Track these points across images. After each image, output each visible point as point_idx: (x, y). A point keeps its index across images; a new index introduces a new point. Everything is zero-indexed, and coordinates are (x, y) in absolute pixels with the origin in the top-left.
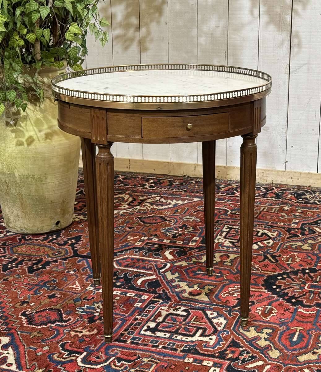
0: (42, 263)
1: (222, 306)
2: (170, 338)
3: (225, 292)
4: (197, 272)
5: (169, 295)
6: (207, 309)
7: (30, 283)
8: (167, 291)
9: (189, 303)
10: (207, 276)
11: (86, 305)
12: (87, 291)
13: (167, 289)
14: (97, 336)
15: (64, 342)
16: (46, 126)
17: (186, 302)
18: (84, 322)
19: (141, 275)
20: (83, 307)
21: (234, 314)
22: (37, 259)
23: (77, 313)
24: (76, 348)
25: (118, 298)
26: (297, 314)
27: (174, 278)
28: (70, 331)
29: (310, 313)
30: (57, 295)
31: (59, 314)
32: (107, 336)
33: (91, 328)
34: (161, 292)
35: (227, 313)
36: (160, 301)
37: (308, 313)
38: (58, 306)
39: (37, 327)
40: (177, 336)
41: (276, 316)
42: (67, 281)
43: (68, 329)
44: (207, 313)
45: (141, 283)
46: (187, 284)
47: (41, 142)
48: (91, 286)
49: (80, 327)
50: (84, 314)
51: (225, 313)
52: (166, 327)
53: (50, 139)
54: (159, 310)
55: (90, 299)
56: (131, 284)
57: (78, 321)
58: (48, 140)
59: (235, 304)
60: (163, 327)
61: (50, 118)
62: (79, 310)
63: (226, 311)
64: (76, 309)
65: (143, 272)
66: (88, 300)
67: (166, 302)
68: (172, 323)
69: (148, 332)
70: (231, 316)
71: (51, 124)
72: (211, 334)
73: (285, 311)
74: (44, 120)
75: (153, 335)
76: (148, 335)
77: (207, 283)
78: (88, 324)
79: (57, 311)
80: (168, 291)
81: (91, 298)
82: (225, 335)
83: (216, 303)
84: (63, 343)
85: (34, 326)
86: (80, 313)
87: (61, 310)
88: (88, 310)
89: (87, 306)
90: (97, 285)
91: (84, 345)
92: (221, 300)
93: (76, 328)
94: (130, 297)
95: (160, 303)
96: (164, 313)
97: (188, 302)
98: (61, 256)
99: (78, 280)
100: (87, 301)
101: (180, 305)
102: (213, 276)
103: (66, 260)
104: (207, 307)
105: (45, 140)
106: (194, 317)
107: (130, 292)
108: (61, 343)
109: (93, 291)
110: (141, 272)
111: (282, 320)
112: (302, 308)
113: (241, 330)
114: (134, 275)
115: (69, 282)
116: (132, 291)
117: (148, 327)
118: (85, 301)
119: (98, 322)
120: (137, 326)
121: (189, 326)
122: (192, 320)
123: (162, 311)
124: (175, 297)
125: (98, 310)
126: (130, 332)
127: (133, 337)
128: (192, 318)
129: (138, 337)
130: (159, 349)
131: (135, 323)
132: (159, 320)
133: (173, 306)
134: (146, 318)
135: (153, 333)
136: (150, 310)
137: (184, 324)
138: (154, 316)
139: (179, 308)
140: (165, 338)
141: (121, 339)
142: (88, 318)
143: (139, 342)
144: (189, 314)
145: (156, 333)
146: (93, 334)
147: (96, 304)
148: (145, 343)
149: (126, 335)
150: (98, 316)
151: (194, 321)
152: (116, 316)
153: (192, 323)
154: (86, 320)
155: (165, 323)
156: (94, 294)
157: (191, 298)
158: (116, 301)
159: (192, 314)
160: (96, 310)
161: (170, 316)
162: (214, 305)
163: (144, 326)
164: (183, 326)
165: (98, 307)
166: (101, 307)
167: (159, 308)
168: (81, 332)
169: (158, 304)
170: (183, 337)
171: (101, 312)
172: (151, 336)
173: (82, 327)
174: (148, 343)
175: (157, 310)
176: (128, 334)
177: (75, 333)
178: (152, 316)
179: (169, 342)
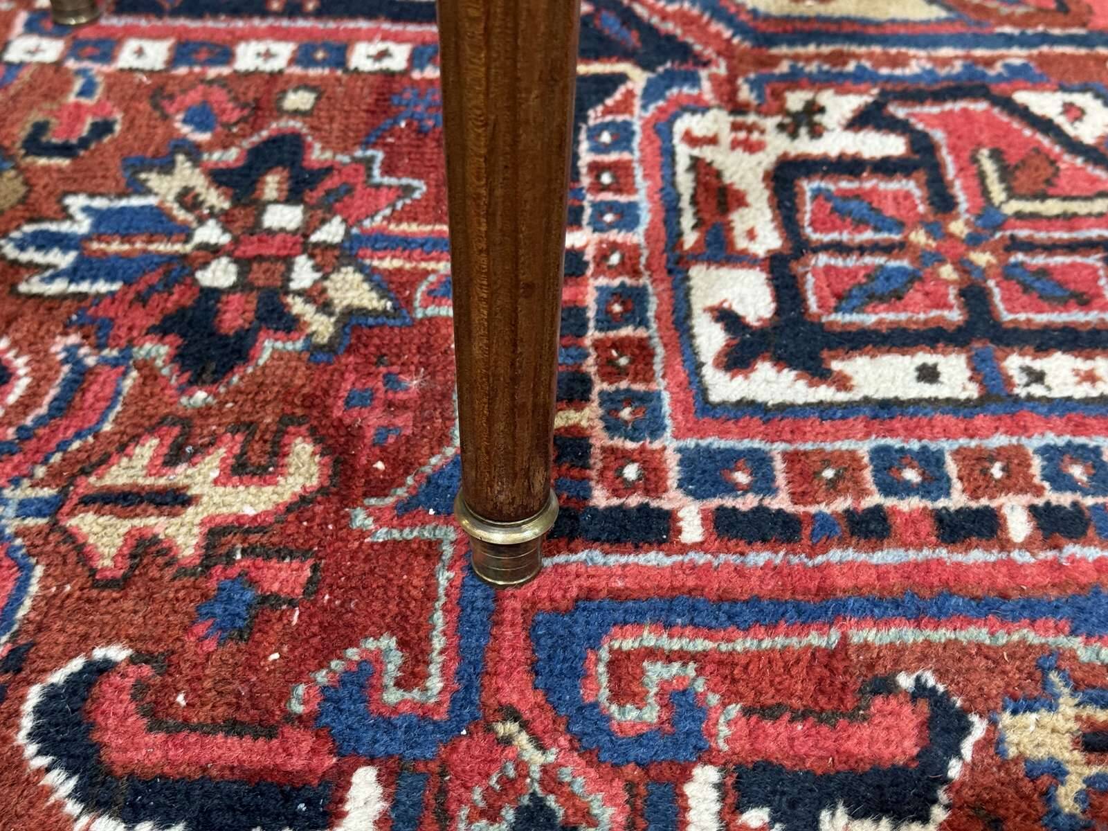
1: (1073, 41)
2: (999, 402)
5: (655, 20)
6: (1004, 79)
9: (838, 60)
11: (76, 203)
12: (25, 75)
14: (361, 519)
15: (58, 677)
17: (812, 49)
18: (149, 373)
20: (65, 227)
23: (33, 286)
24: (234, 727)
25: (299, 100)
28: (52, 509)
32: (498, 537)
33: (245, 426)
36: (622, 78)
40: (1038, 365)
43: (25, 492)
44: (1035, 111)
48: (32, 28)
49: (136, 439)
50: (102, 287)
52: (872, 298)
54: (683, 153)
55: (84, 143)
57: (81, 377)
60: (842, 300)
62: (32, 255)
64: (11, 252)
66: (65, 150)
67: (671, 79)
68: (887, 249)
69: (764, 369)
75: (825, 393)
76: (787, 410)
78: (200, 396)
81: (85, 130)
83: (1009, 19)
84: (52, 694)
86: (59, 286)
88: (116, 247)
89: (87, 210)
90: (76, 14)
91: (295, 672)
93: (105, 460)
94: (389, 75)
95: (637, 87)
96: (744, 171)
97: (826, 49)
100: (64, 162)
101: (794, 80)
104: (989, 62)
106: (989, 166)
107: (356, 36)
108: (34, 695)
109: (71, 64)
116: (363, 24)
117: (726, 317)
118: (43, 161)
119: (278, 356)
120: (627, 331)
121: (1030, 247)
122: (997, 192)
123: (707, 153)
124: (704, 28)
125: (210, 233)
126: (612, 402)
127: (689, 460)
128: (982, 176)
129: (718, 443)
130: (1027, 545)
131: (591, 301)
132: (751, 235)
133: (745, 93)
134: (637, 237)
135: (817, 372)
136: (613, 157)
137: (974, 241)
138: (685, 203)
139: (813, 109)
140: (953, 405)
141: (601, 498)
142: (161, 331)
143: (781, 502)
144: (922, 148)
145: (836, 365)
146: (303, 502)
147: (154, 180)
148: (842, 504)
149: (600, 439)
150: (242, 285)
151: (1012, 194)
152: (389, 263)
153: (1019, 215)
154: (157, 351)
155: (823, 259)
156: (86, 91)
157: (819, 19)
158: (296, 124)
159: (939, 135)
160: (186, 233)
161: (808, 186)
162: (1009, 41)
163: (689, 316)
164: (982, 258)
165: (188, 199)
166: (215, 199)
167: (661, 129)
168: (175, 500)
169: (637, 102)
170: (1083, 365)
171: (250, 250)
172: (823, 409)
173: (152, 431)
174: (875, 499)
175: (670, 154)
176: (613, 426)
177: (125, 525)
178: (671, 211)
179: (1033, 443)
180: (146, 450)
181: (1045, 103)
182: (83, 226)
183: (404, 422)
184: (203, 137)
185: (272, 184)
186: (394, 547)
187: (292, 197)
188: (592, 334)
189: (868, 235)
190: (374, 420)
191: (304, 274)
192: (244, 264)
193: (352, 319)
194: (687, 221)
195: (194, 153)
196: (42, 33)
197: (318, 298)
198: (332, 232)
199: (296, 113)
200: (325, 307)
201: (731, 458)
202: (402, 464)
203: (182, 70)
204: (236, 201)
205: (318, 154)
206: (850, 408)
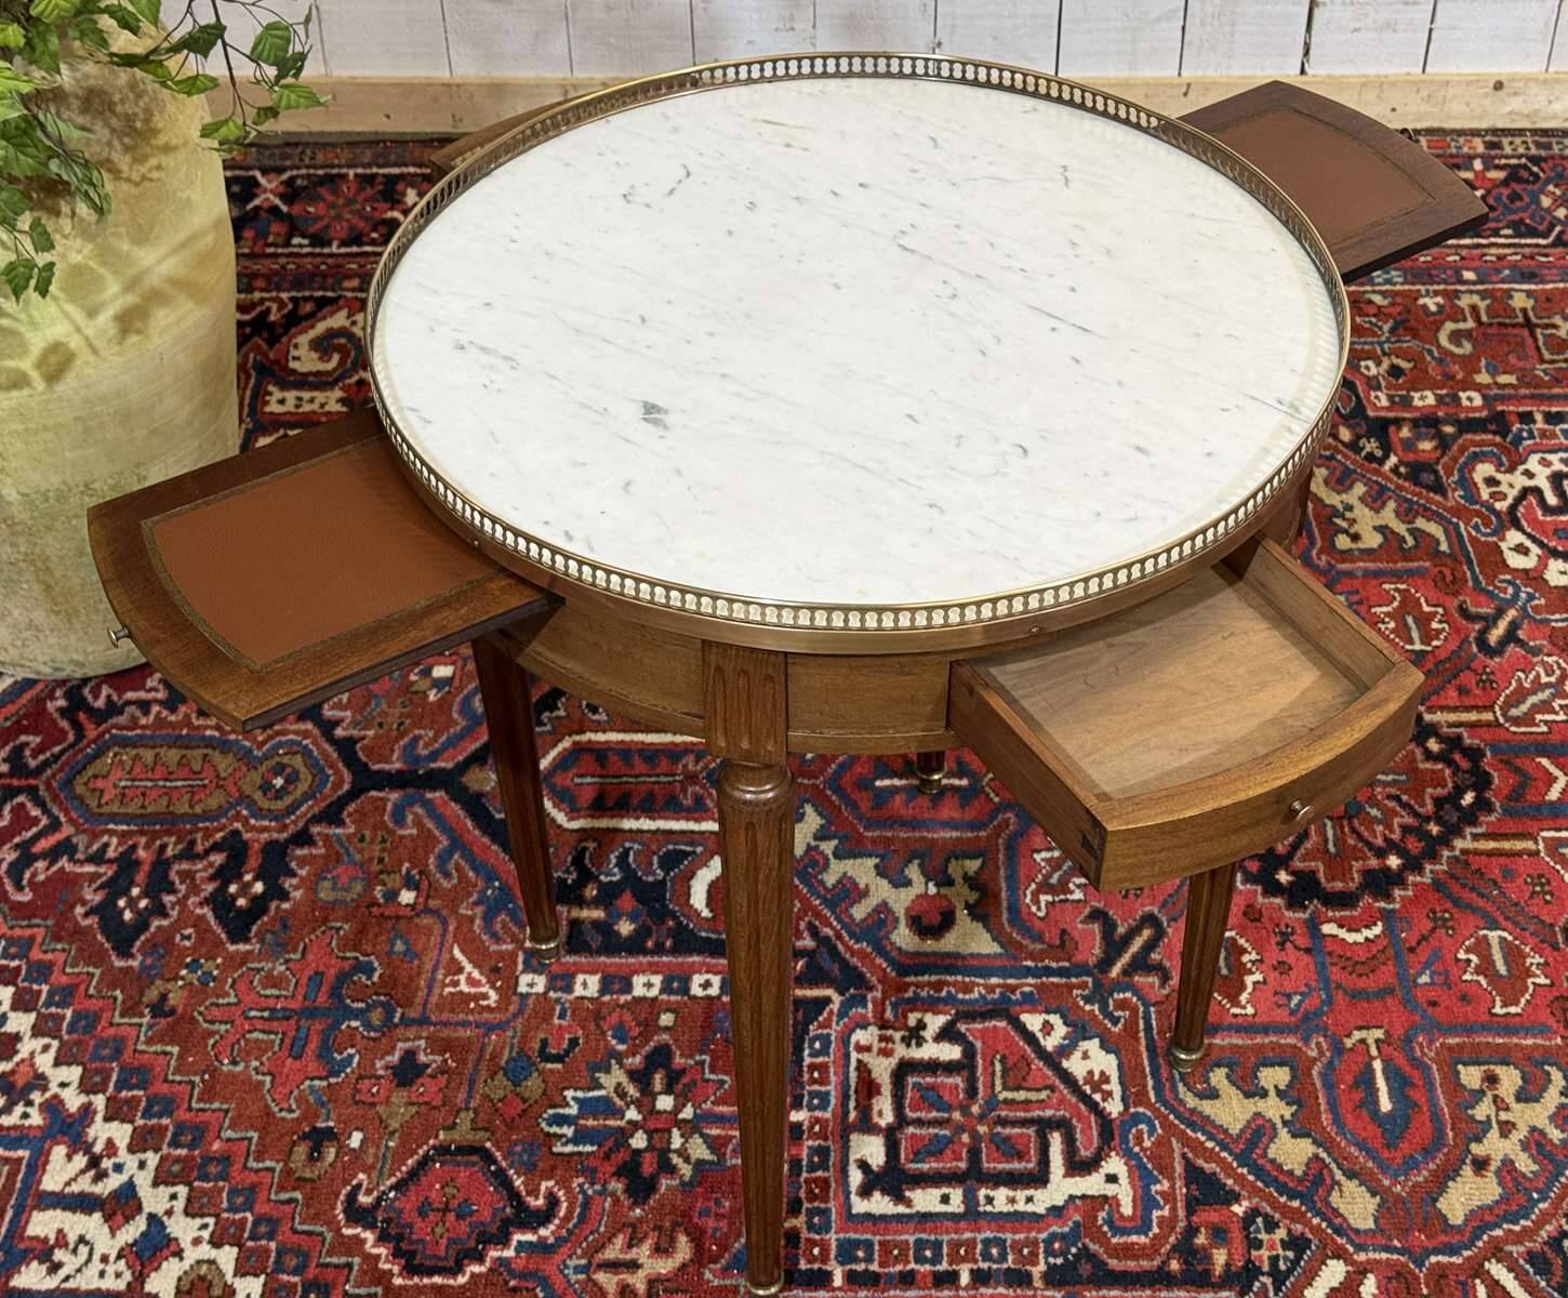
0: (254, 861)
1: (1060, 972)
2: (972, 1214)
3: (1033, 886)
4: (878, 783)
5: (848, 956)
6: (1018, 1003)
7: (271, 1003)
8: (828, 931)
9: (938, 986)
10: (925, 802)
11: (569, 1094)
12: (530, 1003)
13: (818, 915)
14: (708, 1274)
16: (113, 287)
17: (926, 978)
18: (615, 1198)
19: (685, 854)
20: (567, 1110)
21: (1122, 1005)
22: (219, 836)
23: (558, 1148)
25: (666, 1019)
26: (1330, 953)
27: (813, 843)
28: (587, 1269)
29: (1367, 939)
30: (422, 1058)
31: (493, 1173)
32: (761, 1292)
33: (658, 1226)
34: (807, 942)
35: (1096, 1007)
36: (828, 1000)
37: (1358, 937)
38: (464, 1131)
39: (451, 1282)
40: (992, 1193)
41: (1265, 982)
42: (417, 956)
43: (576, 1261)
44: (1029, 1027)
45: (708, 905)
46: (876, 866)
47: (104, 354)
48: (528, 967)
49: (614, 1235)
50: (589, 1148)
51: (1088, 1007)
52: (929, 1152)
53: (139, 332)
54: (854, 1056)
55: (567, 1052)
56: (673, 915)
57: (587, 1200)
58: (133, 339)
59: (1097, 951)
60: (917, 1156)
61: (125, 247)
62: (555, 1128)
63: (1088, 1000)
64: (544, 1125)
65: (683, 832)
66: (558, 1058)
67: (853, 1001)
68: (941, 1123)
69: (877, 1194)
70: (1115, 1021)
71: (132, 272)
72: (1100, 1149)
73: (1282, 945)
74: (104, 263)
75: (901, 1209)
76: (883, 1217)
77: (944, 839)
78: (638, 1211)
79: (475, 1158)
80: (830, 925)
81: (565, 1045)
82: (1147, 1144)
83: (1031, 955)
85: (437, 1280)
86: (569, 1149)
87: (488, 1145)
88: (592, 1122)
89: (574, 1098)
90: (548, 953)
92: (1040, 938)
93: (604, 1245)
94: (709, 998)
95: (835, 1006)
96: (882, 1069)
97: (934, 978)
98: (306, 797)
99: (456, 940)
100: (559, 1066)
101: (914, 1004)
102: (948, 795)
103: (341, 823)
104: (1014, 989)
105: (120, 343)
106: (998, 1067)
107: (693, 968)
109: (552, 994)
110: (670, 832)
111: (1296, 999)
112: (1330, 914)
113: (1191, 1101)
114: (655, 859)
115: (428, 966)
116: (696, 959)
117: (863, 1165)
118: (549, 1066)
119: (669, 1188)
120: (820, 1173)
121: (1004, 1122)
122: (998, 1087)
123: (866, 1057)
124: (872, 961)
125: (632, 1114)
126: (811, 1213)
127: (841, 1244)
128: (993, 1074)
129: (853, 1236)
130: (966, 1288)
131: (805, 1155)
132: (880, 1113)
133: (889, 1014)
134: (828, 1115)
135: (899, 1198)
136: (820, 1060)
137: (981, 1118)
138: (852, 1092)
139: (921, 1025)
140: (953, 1217)
141: (803, 1265)
142: (618, 1174)
143: (874, 1267)
144: (969, 1052)
145: (907, 1194)
146: (684, 1266)
147: (603, 1078)
148: (899, 1267)
149: (805, 1234)
150: (650, 1148)
151: (1005, 1088)
152: (715, 1132)
153: (1006, 1101)
154: (617, 1186)
155: (911, 1130)
156: (562, 1016)
157: (935, 954)
158: (665, 1037)
159: (979, 1045)
160: (620, 1114)
161: (911, 1080)
162: (1029, 972)
163: (847, 1164)
164: (982, 1129)
165: (620, 1091)
166: (632, 1091)
167: (845, 1040)
168: (633, 1266)
169: (835, 1019)
170: (1011, 1193)
171: (651, 1125)
172: (898, 1218)
173: (619, 1231)
174: (912, 1266)
175: (847, 1056)
176: (811, 1227)
177: (616, 1279)
178: (845, 1097)
179: (980, 1237)
180: (620, 1240)
181: (1033, 1022)
182: (573, 1110)
183: (723, 1224)
184: (622, 1047)
185: (658, 1081)
186: (720, 1289)
187: (668, 1091)
188: (805, 1175)
189: (934, 1114)
190: (711, 1223)
191: (677, 1141)
192: (650, 1134)
193: (700, 1165)
194: (852, 1104)
195: (619, 1057)
196: (534, 971)
197: (683, 1153)
198: (687, 1113)
199: (667, 1029)
200: (687, 1160)
201: (857, 1244)
202: (724, 1248)
203: (607, 998)
204: (642, 1091)
205: (678, 1061)
206: (910, 1217)
